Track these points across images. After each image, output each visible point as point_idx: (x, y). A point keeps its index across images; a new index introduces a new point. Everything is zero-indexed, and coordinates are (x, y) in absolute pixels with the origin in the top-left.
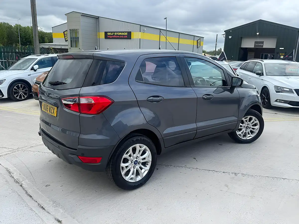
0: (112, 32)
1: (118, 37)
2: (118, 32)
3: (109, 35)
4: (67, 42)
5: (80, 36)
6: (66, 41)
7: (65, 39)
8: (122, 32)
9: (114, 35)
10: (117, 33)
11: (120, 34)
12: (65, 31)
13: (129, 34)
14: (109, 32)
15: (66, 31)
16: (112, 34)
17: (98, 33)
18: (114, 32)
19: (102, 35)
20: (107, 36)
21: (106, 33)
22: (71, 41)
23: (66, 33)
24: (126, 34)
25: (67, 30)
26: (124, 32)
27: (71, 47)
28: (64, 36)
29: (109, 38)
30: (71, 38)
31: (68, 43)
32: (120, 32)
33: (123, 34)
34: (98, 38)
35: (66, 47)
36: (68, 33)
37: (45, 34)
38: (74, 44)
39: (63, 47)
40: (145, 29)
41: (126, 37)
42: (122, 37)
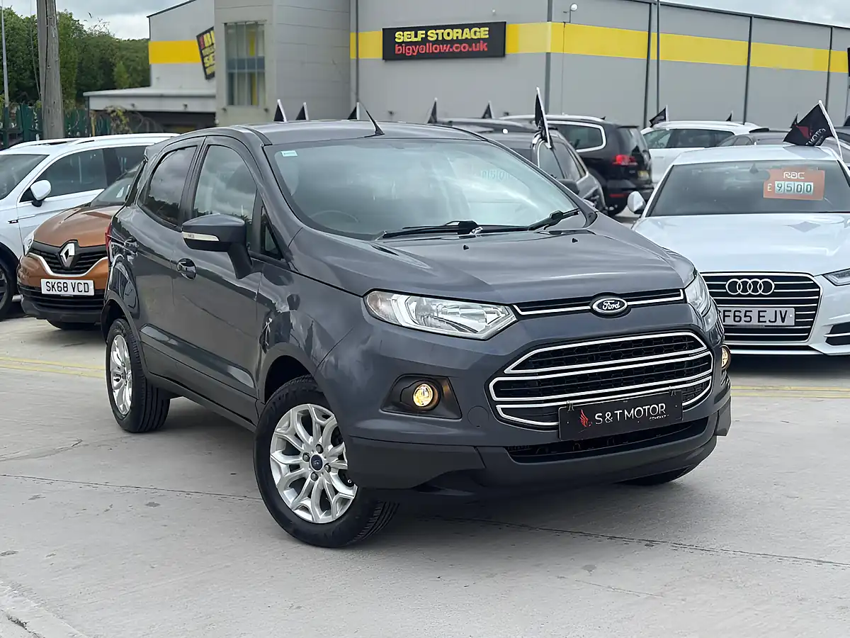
0: (416, 29)
1: (446, 48)
2: (445, 27)
3: (400, 44)
4: (214, 82)
5: (272, 51)
6: (209, 77)
7: (205, 68)
8: (462, 27)
9: (425, 40)
10: (440, 32)
11: (455, 34)
12: (206, 32)
13: (498, 31)
14: (403, 30)
15: (208, 31)
16: (416, 36)
17: (353, 35)
18: (427, 29)
19: (371, 45)
21: (389, 34)
22: (231, 77)
23: (207, 38)
24: (483, 33)
25: (212, 29)
26: (470, 26)
27: (231, 101)
28: (201, 53)
29: (403, 57)
30: (230, 64)
31: (218, 87)
32: (452, 27)
33: (468, 34)
34: (353, 56)
35: (209, 107)
36: (216, 39)
38: (243, 91)
39: (195, 107)
40: (574, 7)
41: (483, 47)
42: (464, 48)
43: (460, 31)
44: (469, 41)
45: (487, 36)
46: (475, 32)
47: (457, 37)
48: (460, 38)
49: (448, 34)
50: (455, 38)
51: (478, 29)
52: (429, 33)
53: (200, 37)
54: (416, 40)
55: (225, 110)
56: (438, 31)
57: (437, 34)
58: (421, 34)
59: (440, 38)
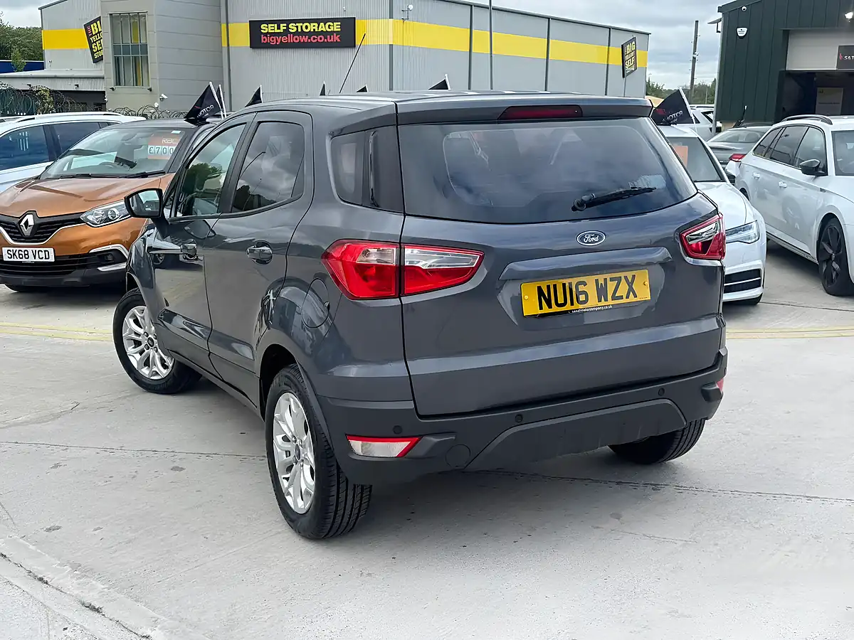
0: (278, 22)
1: (305, 39)
2: (303, 21)
3: (266, 34)
4: (102, 65)
5: (153, 39)
6: (97, 60)
7: (93, 53)
8: (318, 21)
9: (287, 31)
10: (299, 25)
11: (312, 27)
12: (92, 22)
14: (268, 22)
15: (95, 21)
16: (279, 28)
17: (224, 26)
18: (288, 22)
19: (240, 35)
20: (258, 39)
21: (255, 26)
22: (117, 61)
23: (94, 27)
24: (336, 27)
25: (99, 19)
26: (325, 21)
27: (118, 83)
28: (89, 41)
29: (268, 46)
30: (116, 49)
31: (106, 69)
32: (310, 21)
33: (323, 27)
34: (224, 44)
35: (98, 86)
36: (105, 27)
37: (13, 36)
38: (127, 74)
39: (85, 86)
40: (411, 7)
41: (336, 38)
42: (321, 39)
43: (316, 25)
44: (324, 33)
45: (339, 30)
46: (329, 25)
47: (314, 30)
48: (316, 30)
49: (307, 27)
50: (312, 30)
51: (331, 24)
52: (290, 26)
53: (87, 26)
54: (279, 31)
55: (113, 89)
56: (297, 24)
57: (297, 27)
58: (283, 27)
59: (300, 30)
